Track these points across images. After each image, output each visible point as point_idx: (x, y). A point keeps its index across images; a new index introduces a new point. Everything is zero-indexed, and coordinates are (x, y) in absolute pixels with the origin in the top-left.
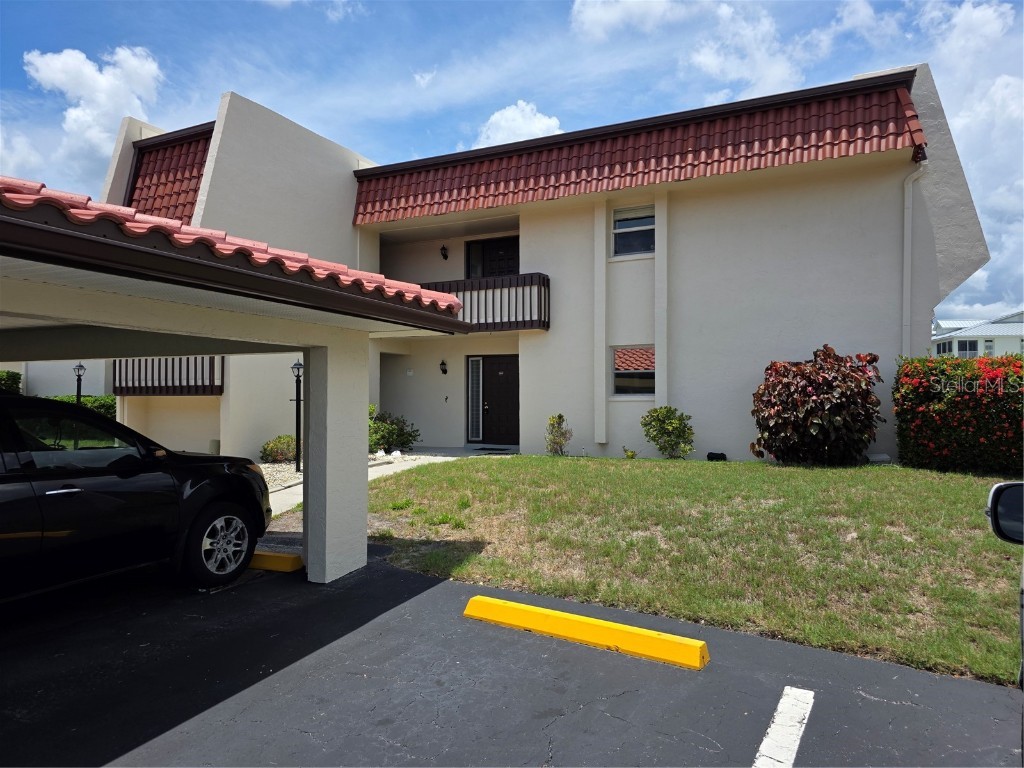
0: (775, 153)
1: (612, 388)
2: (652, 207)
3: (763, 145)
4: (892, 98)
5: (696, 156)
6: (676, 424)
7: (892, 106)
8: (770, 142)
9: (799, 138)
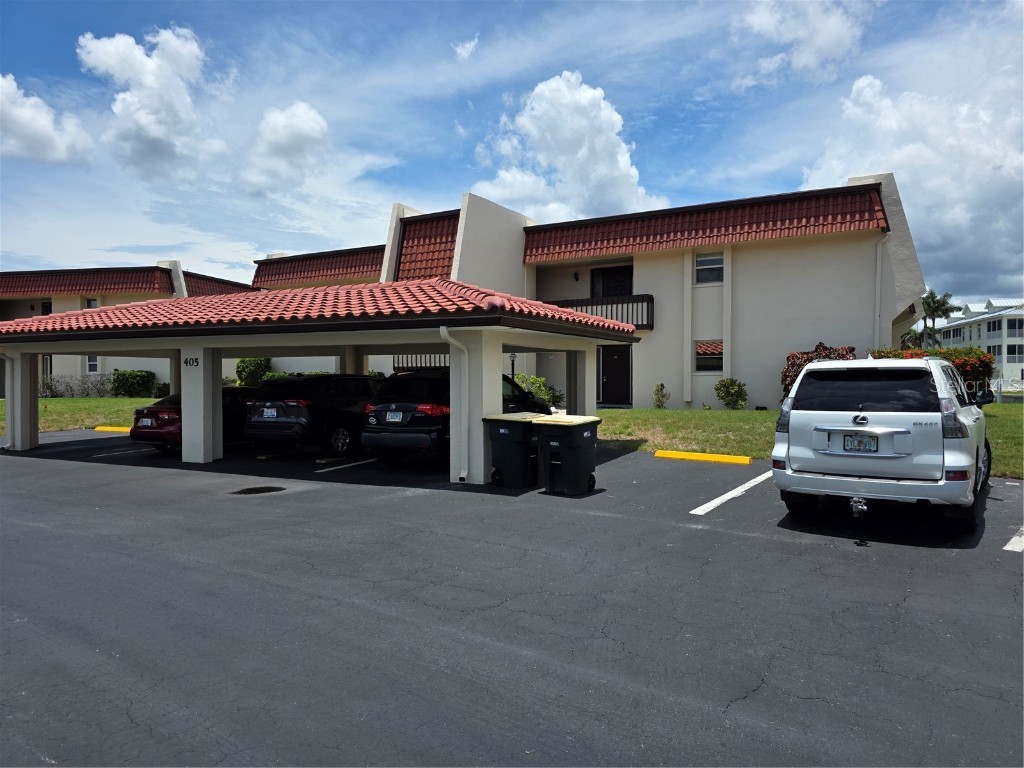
0: (798, 228)
1: (695, 367)
2: (722, 254)
3: (791, 223)
4: (868, 198)
5: (750, 227)
6: (736, 388)
7: (867, 203)
8: (796, 221)
9: (812, 219)
